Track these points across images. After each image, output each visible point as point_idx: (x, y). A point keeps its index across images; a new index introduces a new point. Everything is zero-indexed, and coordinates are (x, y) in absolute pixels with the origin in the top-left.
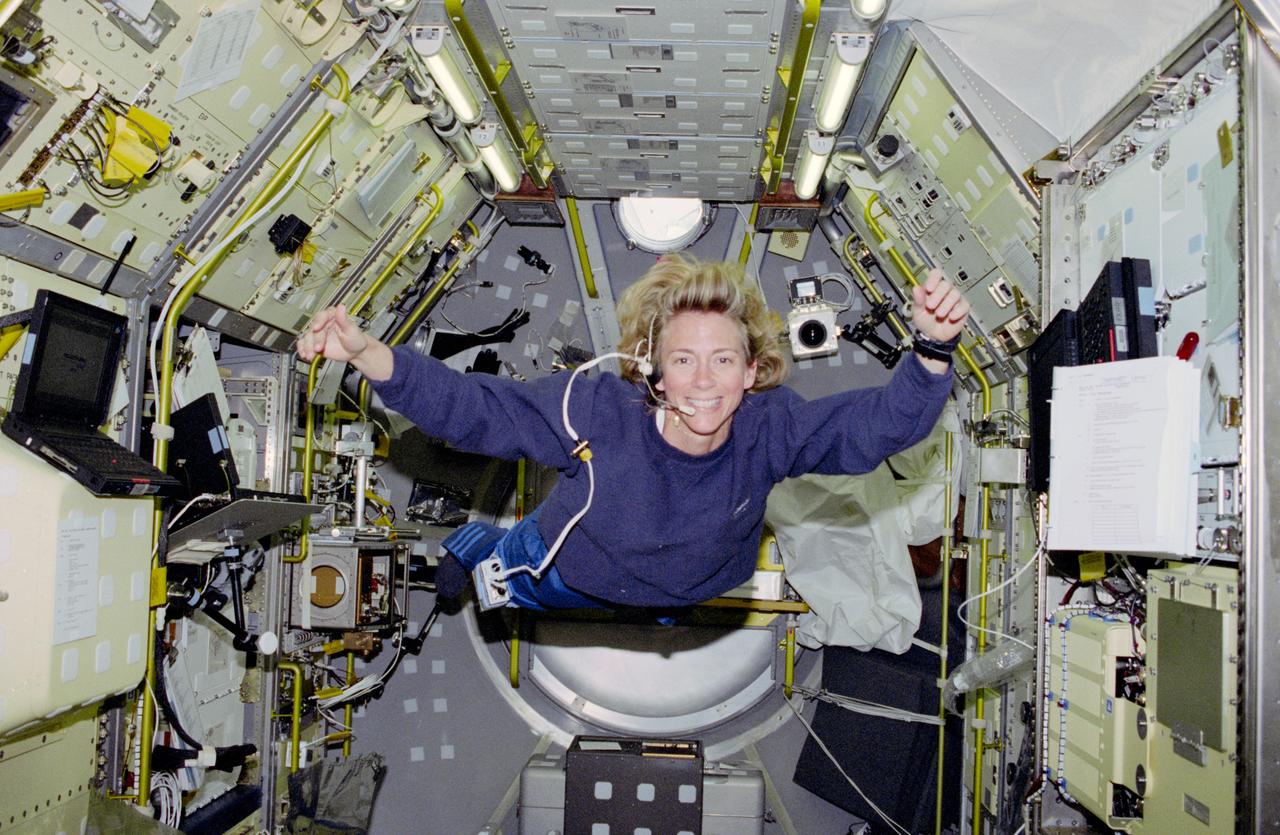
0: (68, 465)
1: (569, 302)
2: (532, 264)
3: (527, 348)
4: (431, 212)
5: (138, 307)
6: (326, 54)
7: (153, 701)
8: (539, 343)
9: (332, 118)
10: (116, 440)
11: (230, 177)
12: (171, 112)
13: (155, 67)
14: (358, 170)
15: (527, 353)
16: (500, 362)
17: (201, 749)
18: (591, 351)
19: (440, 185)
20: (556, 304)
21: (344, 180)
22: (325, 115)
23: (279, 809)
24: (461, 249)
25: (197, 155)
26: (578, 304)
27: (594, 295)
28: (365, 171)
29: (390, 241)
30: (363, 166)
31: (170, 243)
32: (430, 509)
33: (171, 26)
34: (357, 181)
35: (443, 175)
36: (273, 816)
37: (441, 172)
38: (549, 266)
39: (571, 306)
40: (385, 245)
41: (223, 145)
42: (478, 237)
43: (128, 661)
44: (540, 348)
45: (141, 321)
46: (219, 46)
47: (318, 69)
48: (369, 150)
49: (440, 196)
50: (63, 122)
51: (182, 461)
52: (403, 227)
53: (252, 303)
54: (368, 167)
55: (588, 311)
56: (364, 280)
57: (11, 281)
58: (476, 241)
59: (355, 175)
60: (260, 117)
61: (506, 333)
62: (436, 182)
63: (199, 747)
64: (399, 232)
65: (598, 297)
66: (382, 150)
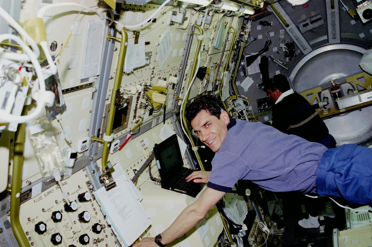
0: (183, 192)
1: (281, 31)
2: (265, 25)
3: (273, 49)
4: (234, 34)
5: (173, 118)
6: (191, 24)
7: (225, 220)
8: (276, 46)
9: (201, 41)
10: (189, 168)
11: (181, 72)
12: (160, 72)
13: (152, 67)
14: (211, 40)
15: (274, 51)
16: (268, 58)
17: (242, 226)
18: (293, 42)
19: (232, 25)
20: (277, 33)
21: (208, 46)
22: (198, 42)
23: (260, 211)
24: (244, 34)
25: (171, 75)
26: (283, 30)
27: (287, 26)
28: (213, 40)
29: (225, 48)
30: (212, 39)
31: (174, 98)
32: (265, 106)
33: (151, 55)
34: (212, 43)
35: (232, 21)
36: (260, 213)
37: (231, 21)
38: (271, 23)
39: (282, 31)
40: (225, 49)
41: (176, 67)
42: (248, 29)
43: (219, 226)
44: (277, 48)
45: (176, 121)
46: (164, 48)
47: (191, 29)
48: (211, 33)
49: (234, 28)
50: (136, 99)
51: (206, 161)
52: (227, 42)
53: (199, 91)
54: (213, 38)
55: (288, 31)
56: (223, 62)
57: (143, 141)
58: (247, 30)
59: (211, 42)
60: (182, 52)
61: (266, 49)
62: (231, 25)
63: (241, 226)
64: (227, 44)
65: (289, 26)
66: (215, 31)
